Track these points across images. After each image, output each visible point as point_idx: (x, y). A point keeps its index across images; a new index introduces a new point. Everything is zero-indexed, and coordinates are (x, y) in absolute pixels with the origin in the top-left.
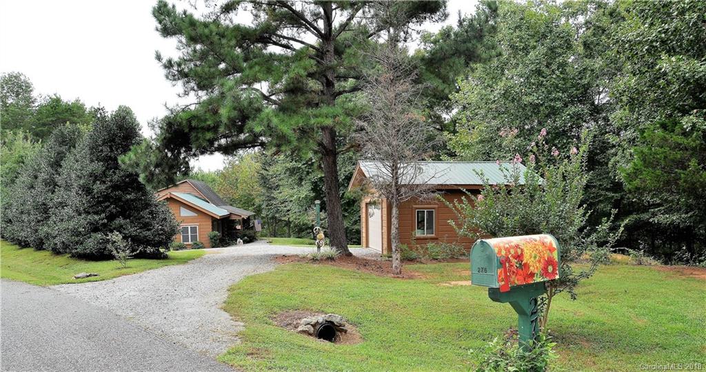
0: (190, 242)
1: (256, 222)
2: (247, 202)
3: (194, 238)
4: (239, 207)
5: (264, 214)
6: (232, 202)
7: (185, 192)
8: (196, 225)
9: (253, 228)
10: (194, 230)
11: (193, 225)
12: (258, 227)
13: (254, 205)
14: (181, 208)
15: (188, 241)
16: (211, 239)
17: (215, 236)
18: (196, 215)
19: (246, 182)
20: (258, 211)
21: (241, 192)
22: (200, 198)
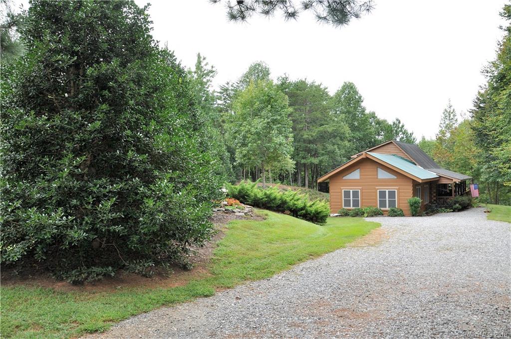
0: (387, 208)
1: (472, 187)
2: (464, 166)
3: (392, 203)
4: (455, 171)
5: (483, 178)
6: (448, 166)
7: (389, 153)
8: (395, 189)
9: (469, 193)
10: (392, 194)
11: (392, 189)
12: (475, 193)
13: (472, 168)
14: (379, 169)
15: (386, 207)
16: (411, 206)
17: (415, 203)
18: (395, 177)
19: (463, 145)
20: (477, 175)
21: (458, 156)
22: (406, 160)
